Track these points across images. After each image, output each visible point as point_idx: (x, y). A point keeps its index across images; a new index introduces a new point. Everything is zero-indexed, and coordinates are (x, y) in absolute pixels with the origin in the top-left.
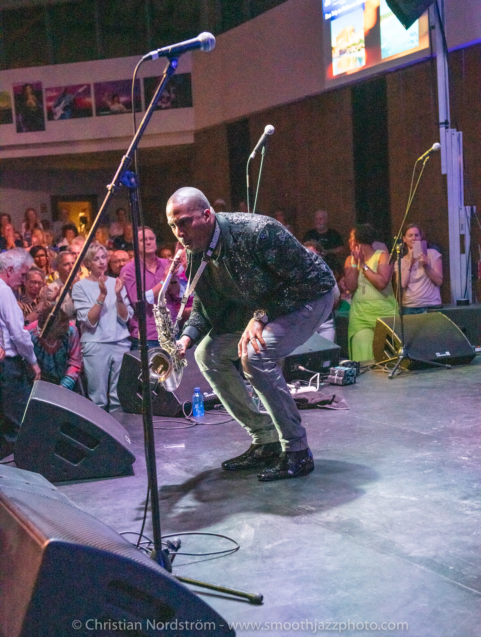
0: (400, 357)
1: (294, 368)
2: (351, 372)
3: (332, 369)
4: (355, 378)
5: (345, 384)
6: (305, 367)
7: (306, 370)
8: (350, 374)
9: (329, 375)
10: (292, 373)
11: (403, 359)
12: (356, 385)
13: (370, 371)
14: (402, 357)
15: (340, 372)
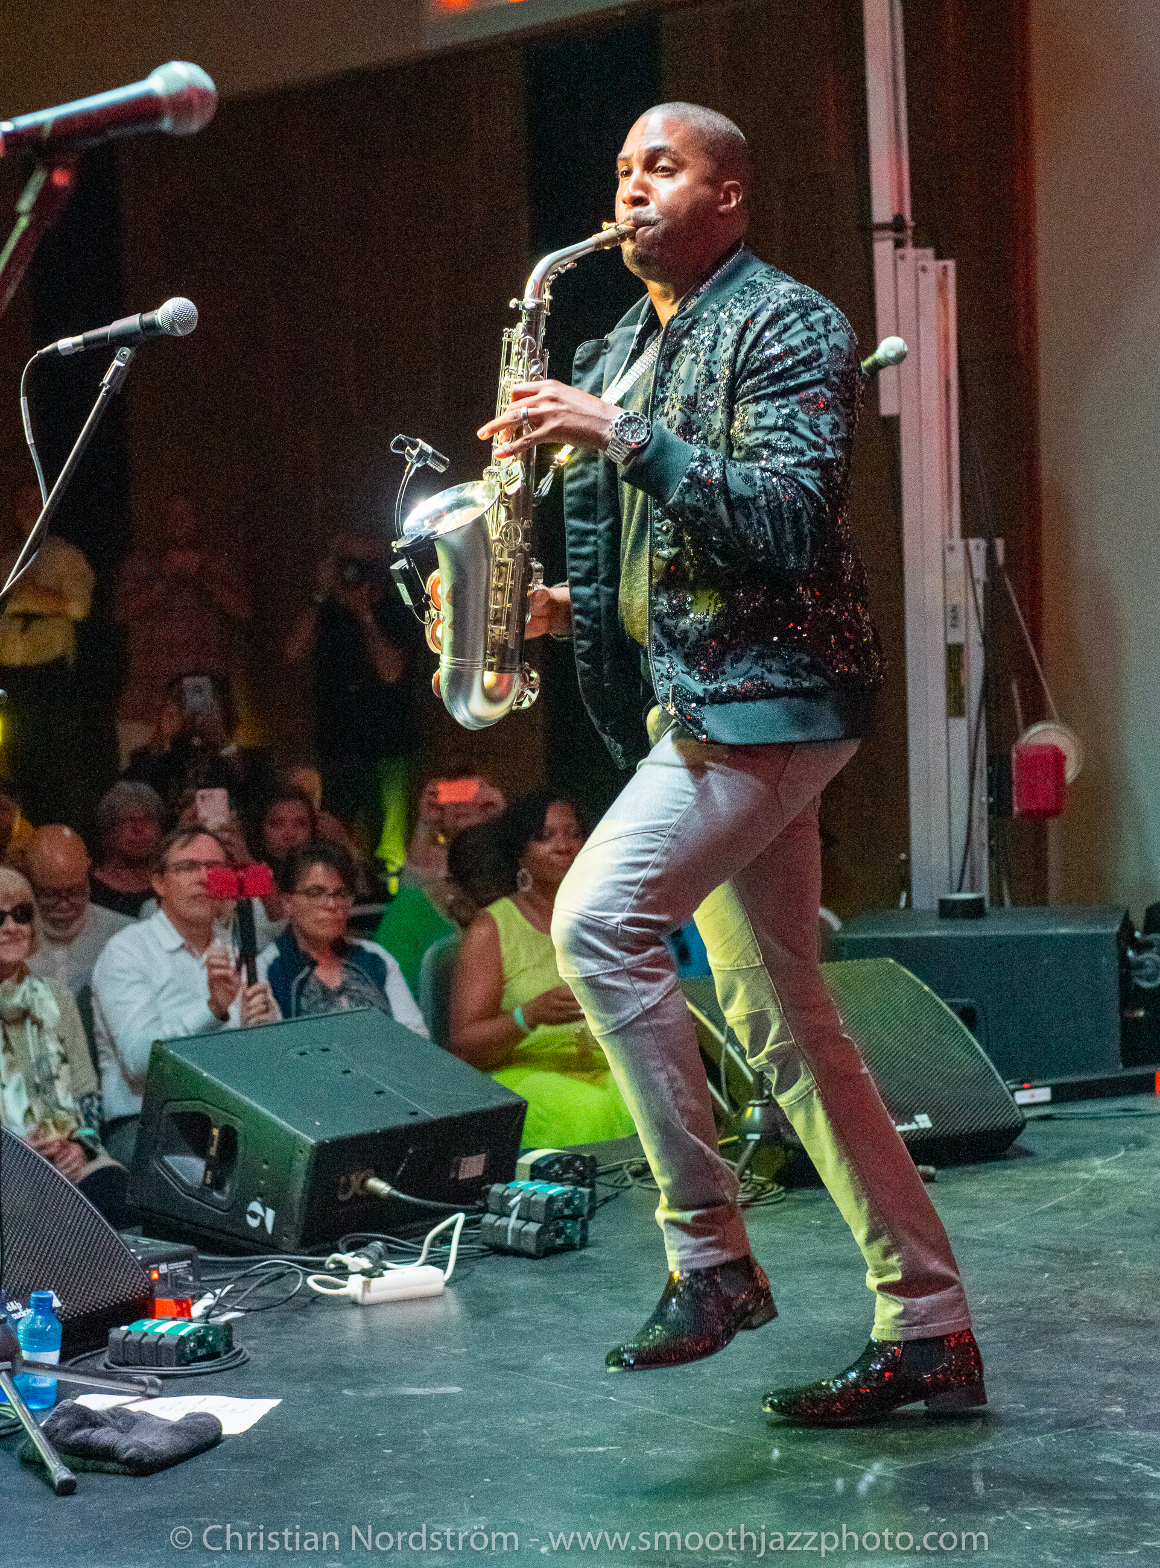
0: (750, 1136)
1: (348, 1184)
2: (569, 1202)
3: (497, 1188)
4: (584, 1226)
5: (546, 1251)
6: (390, 1182)
7: (395, 1193)
8: (567, 1212)
9: (484, 1210)
10: (345, 1203)
11: (759, 1144)
12: (588, 1252)
13: (633, 1190)
14: (757, 1137)
15: (526, 1203)
